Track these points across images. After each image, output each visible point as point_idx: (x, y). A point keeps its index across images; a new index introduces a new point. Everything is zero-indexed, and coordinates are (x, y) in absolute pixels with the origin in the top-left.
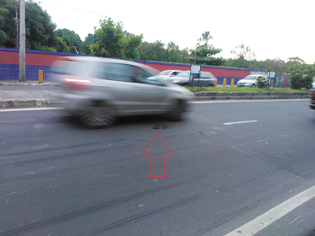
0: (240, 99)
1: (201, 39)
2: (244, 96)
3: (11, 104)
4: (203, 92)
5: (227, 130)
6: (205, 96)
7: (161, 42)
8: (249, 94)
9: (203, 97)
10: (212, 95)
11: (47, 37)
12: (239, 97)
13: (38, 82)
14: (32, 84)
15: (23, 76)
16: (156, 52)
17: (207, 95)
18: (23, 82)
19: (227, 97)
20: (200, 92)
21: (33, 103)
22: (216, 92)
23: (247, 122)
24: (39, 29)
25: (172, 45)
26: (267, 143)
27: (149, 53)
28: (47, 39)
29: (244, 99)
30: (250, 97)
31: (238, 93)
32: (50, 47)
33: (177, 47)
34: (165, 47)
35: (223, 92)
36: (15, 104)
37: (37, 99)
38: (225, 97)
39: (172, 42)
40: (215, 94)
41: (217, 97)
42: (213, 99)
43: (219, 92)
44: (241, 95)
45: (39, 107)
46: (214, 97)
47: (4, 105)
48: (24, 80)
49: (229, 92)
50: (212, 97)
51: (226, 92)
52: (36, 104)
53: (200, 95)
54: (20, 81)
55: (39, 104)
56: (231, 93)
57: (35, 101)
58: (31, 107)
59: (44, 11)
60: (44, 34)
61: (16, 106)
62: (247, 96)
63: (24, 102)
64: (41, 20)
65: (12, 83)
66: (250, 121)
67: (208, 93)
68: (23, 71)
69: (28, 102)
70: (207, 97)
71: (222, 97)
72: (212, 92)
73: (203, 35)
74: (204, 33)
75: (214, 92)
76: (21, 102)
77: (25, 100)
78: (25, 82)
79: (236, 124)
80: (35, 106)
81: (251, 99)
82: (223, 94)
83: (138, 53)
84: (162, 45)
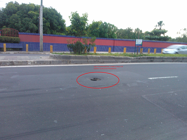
0: (173, 62)
1: (157, 26)
2: (176, 60)
3: (12, 63)
4: (144, 56)
5: (148, 83)
6: (145, 59)
7: (131, 29)
8: (179, 58)
9: (144, 60)
10: (151, 59)
11: (60, 27)
12: (172, 60)
13: (50, 52)
14: (46, 53)
15: (42, 48)
16: (127, 34)
17: (147, 59)
18: (41, 52)
19: (163, 60)
20: (142, 57)
21: (26, 63)
22: (154, 57)
23: (169, 77)
24: (55, 23)
25: (137, 30)
26: (176, 94)
27: (123, 35)
28: (60, 28)
29: (176, 61)
30: (181, 60)
31: (171, 58)
32: (61, 33)
33: (141, 31)
34: (133, 31)
35: (160, 57)
36: (15, 63)
37: (28, 61)
38: (161, 60)
39: (138, 28)
40: (153, 58)
41: (155, 60)
42: (152, 61)
43: (156, 57)
44: (174, 59)
45: (29, 65)
46: (152, 60)
47: (8, 64)
48: (42, 51)
49: (164, 57)
50: (150, 60)
51: (162, 57)
52: (27, 63)
53: (141, 59)
54: (40, 52)
55: (30, 63)
56: (166, 57)
57: (27, 62)
58: (24, 65)
59: (58, 13)
60: (58, 26)
61: (15, 64)
62: (178, 60)
63: (20, 62)
64: (57, 18)
65: (35, 53)
66: (172, 77)
67: (148, 57)
68: (42, 46)
69: (23, 62)
70: (147, 60)
71: (159, 60)
72: (151, 56)
73: (158, 23)
74: (159, 22)
75: (152, 57)
76: (19, 62)
77: (21, 61)
78: (43, 52)
79: (159, 79)
80: (27, 64)
81: (181, 62)
82: (159, 58)
83: (116, 35)
84: (131, 30)
